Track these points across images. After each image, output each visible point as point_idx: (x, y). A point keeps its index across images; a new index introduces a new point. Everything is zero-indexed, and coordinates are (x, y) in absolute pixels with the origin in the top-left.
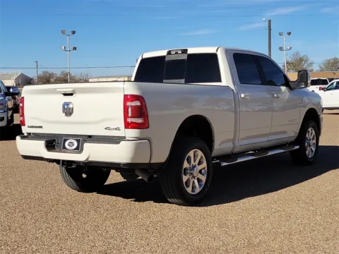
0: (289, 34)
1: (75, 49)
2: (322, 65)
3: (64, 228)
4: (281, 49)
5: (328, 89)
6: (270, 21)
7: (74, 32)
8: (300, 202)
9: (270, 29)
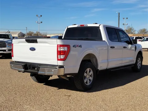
0: (127, 18)
1: (41, 22)
2: (139, 31)
3: (33, 100)
4: (124, 24)
5: (143, 41)
6: (119, 13)
7: (41, 16)
8: (137, 90)
9: (119, 17)
